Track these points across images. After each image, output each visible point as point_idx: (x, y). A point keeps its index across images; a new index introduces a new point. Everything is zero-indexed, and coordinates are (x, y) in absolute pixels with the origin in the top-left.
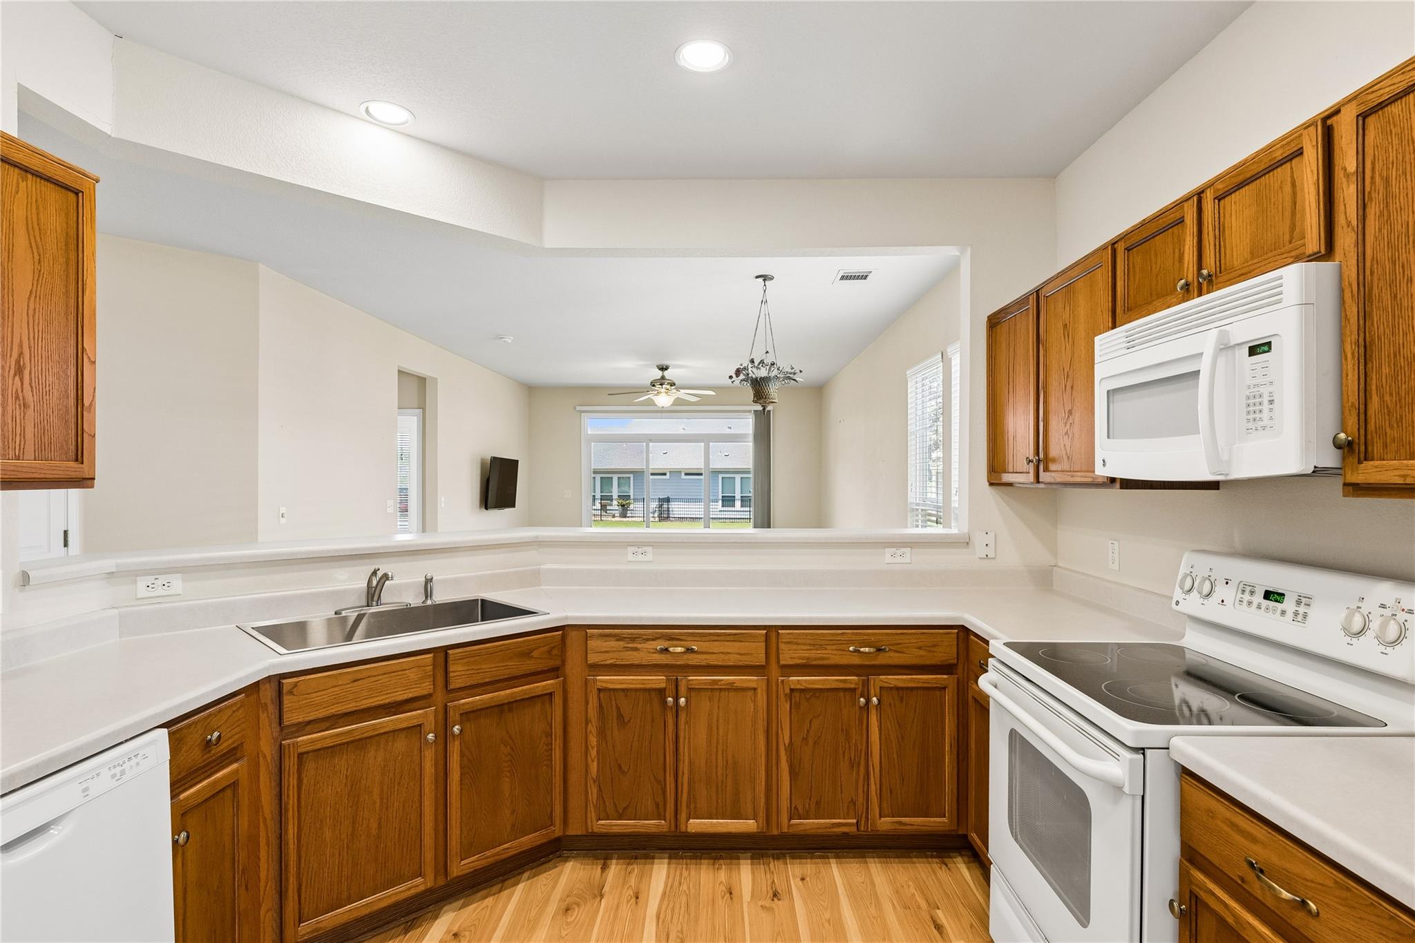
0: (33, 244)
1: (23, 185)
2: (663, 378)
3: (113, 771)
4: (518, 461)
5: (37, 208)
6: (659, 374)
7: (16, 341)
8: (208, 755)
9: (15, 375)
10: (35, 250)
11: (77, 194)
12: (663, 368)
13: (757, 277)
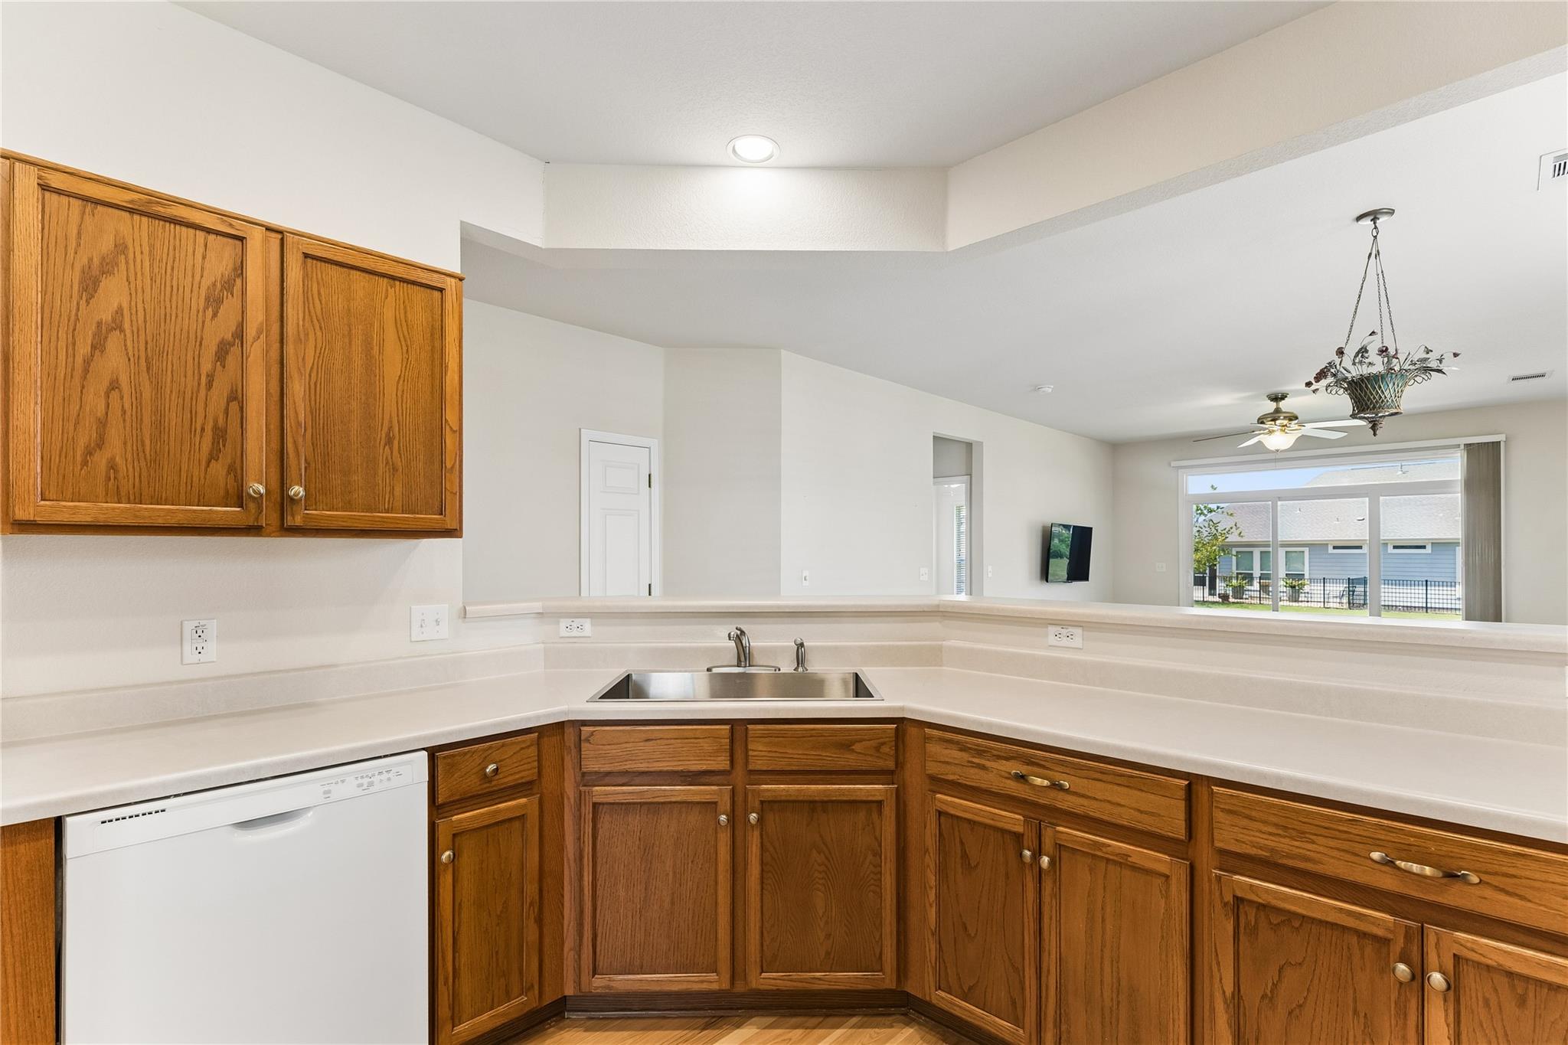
0: (402, 339)
1: (391, 291)
2: (1278, 411)
3: (360, 781)
4: (1092, 528)
5: (405, 308)
6: (1271, 406)
7: (386, 417)
8: (488, 785)
9: (386, 444)
10: (403, 343)
11: (441, 292)
12: (1277, 398)
13: (1359, 218)
